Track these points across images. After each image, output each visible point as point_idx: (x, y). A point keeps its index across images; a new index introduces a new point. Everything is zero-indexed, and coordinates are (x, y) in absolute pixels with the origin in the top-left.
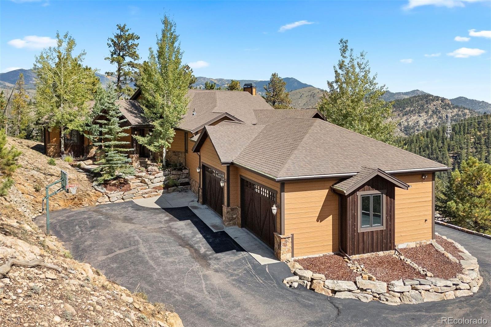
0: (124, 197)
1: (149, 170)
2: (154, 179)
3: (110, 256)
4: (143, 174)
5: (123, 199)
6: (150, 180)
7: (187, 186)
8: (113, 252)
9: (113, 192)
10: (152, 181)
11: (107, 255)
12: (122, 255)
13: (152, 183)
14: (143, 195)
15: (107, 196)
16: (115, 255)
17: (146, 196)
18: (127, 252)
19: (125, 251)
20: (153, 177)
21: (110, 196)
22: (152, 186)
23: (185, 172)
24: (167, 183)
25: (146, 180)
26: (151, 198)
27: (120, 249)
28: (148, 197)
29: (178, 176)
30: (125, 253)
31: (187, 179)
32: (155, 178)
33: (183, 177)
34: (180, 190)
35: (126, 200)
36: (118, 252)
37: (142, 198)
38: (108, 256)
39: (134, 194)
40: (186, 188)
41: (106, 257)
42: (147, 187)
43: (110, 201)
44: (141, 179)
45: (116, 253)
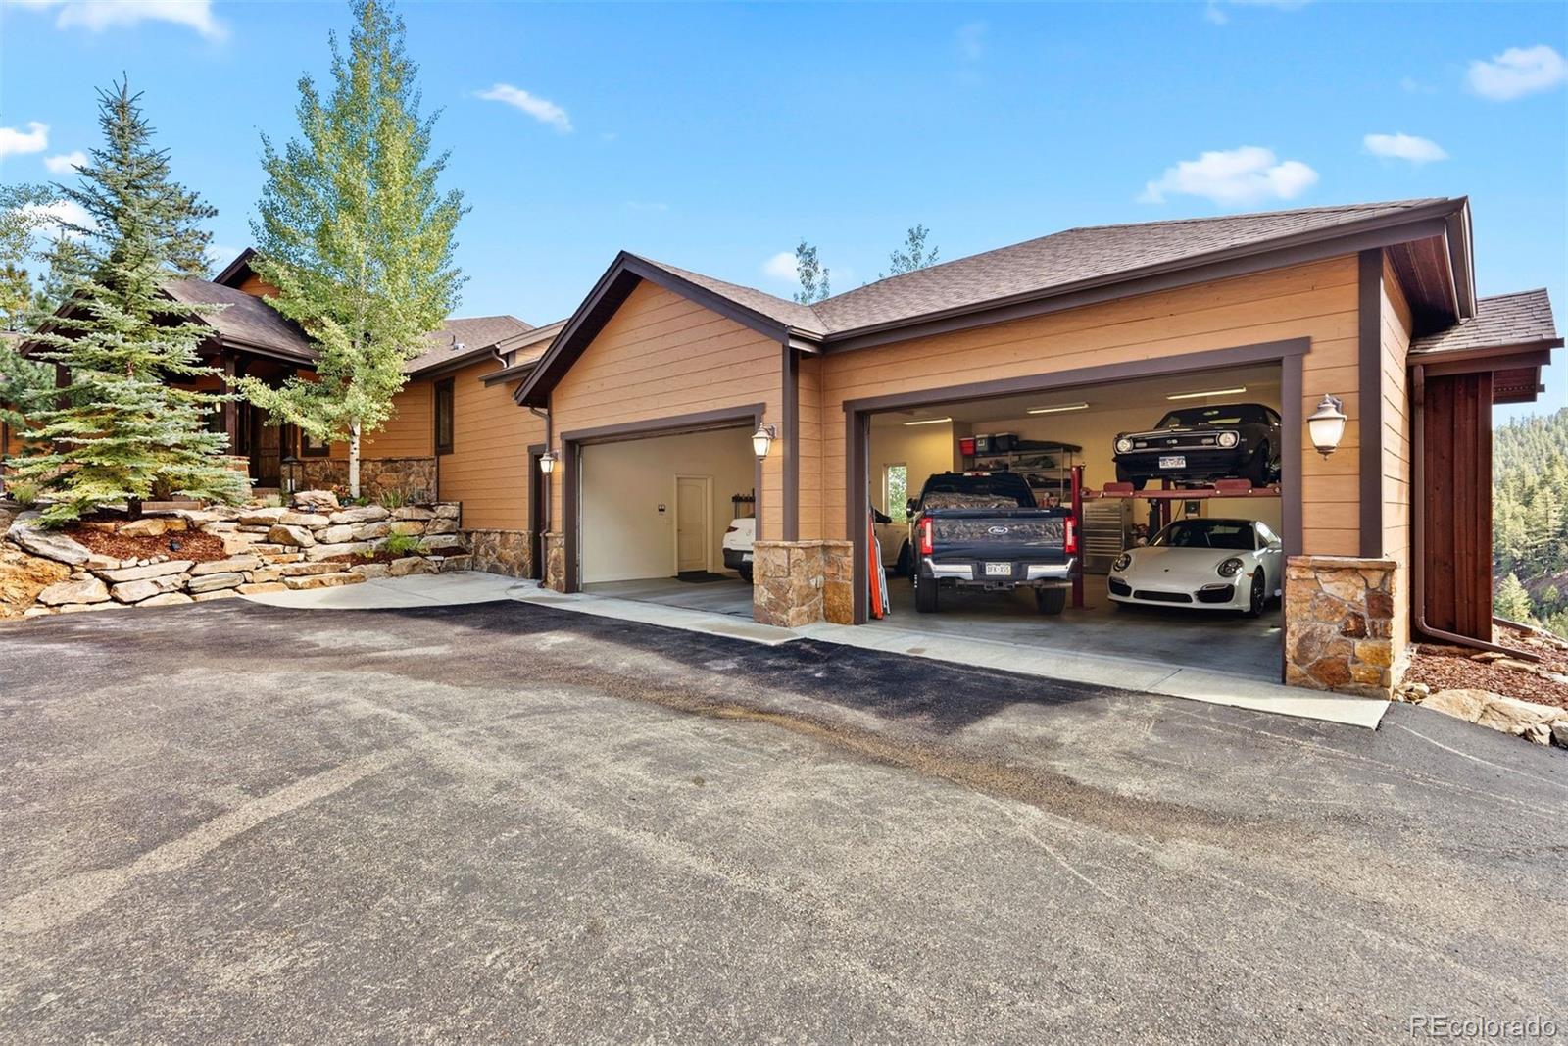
0: (194, 583)
1: (299, 502)
2: (328, 527)
3: (163, 860)
4: (279, 512)
5: (187, 590)
6: (313, 532)
7: (458, 557)
8: (194, 823)
9: (134, 560)
10: (320, 535)
11: (132, 855)
12: (306, 829)
13: (321, 542)
14: (287, 579)
15: (96, 576)
16: (227, 844)
17: (300, 581)
18: (342, 795)
19: (321, 792)
20: (325, 521)
21: (113, 576)
22: (319, 552)
23: (446, 514)
24: (378, 547)
25: (295, 532)
26: (324, 589)
27: (259, 788)
28: (312, 585)
29: (420, 526)
30: (321, 805)
31: (454, 537)
32: (333, 524)
33: (440, 528)
34: (437, 570)
35: (202, 597)
36: (250, 812)
37: (283, 590)
38: (140, 867)
39: (247, 575)
40: (454, 564)
41: (116, 879)
42: (301, 556)
43: (115, 599)
44: (267, 529)
45: (229, 826)
